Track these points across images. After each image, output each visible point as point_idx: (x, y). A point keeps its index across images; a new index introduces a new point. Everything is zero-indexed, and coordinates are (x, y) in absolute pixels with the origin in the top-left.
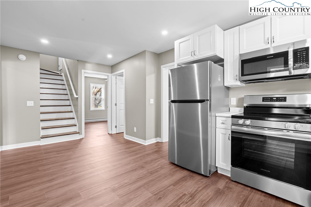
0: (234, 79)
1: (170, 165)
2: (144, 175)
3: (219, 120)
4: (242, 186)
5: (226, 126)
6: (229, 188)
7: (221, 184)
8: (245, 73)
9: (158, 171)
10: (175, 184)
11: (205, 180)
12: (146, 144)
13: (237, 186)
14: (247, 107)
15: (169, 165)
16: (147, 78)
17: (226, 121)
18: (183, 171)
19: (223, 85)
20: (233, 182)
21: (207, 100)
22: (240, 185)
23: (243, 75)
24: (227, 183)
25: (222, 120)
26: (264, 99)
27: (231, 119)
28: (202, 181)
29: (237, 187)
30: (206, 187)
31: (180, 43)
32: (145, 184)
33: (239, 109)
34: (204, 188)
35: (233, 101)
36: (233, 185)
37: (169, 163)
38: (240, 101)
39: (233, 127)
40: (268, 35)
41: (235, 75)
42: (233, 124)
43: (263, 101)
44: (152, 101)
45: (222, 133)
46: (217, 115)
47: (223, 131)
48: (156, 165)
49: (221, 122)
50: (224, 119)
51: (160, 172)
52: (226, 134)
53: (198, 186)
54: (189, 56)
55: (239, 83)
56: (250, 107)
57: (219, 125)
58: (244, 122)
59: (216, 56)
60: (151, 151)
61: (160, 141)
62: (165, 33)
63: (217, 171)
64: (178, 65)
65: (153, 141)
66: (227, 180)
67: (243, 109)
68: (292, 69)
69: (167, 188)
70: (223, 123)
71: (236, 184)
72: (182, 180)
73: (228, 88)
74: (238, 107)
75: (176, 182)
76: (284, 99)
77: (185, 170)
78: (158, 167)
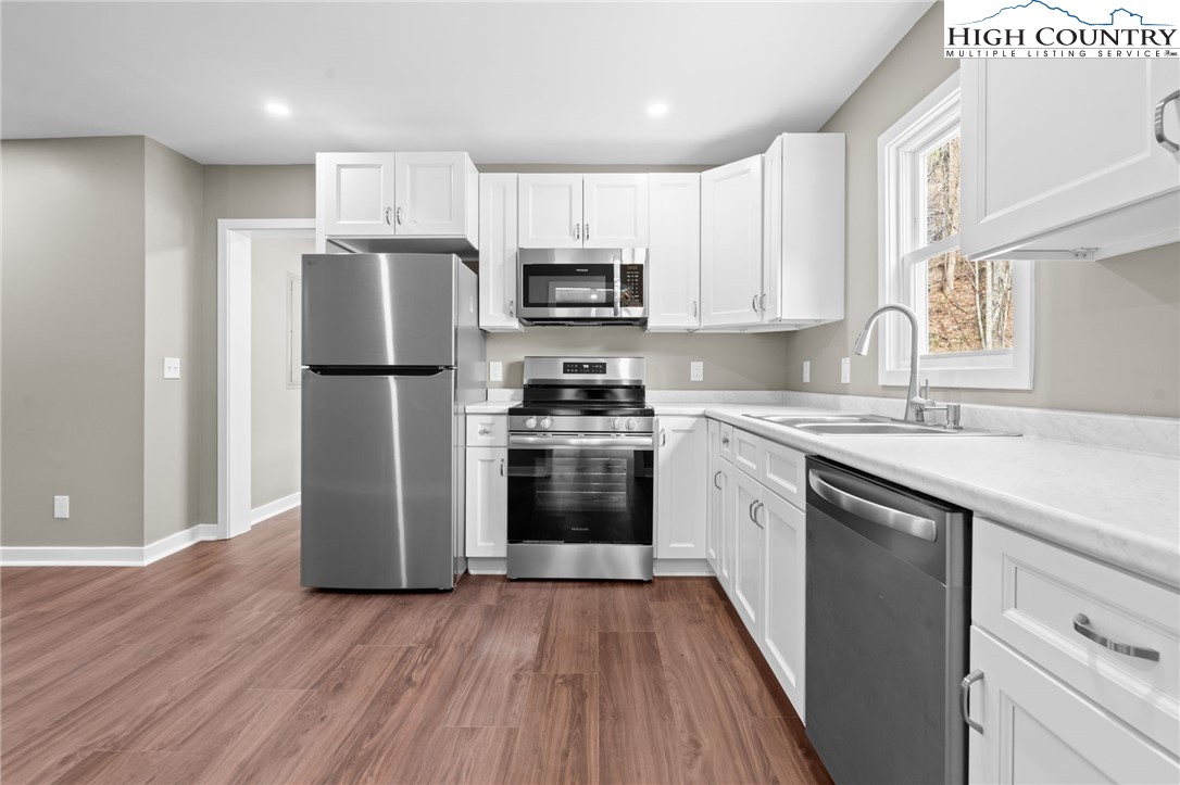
0: (504, 312)
1: (313, 600)
2: (230, 655)
3: (475, 425)
4: (535, 584)
5: (493, 438)
6: (509, 597)
7: (490, 596)
8: (531, 301)
9: (276, 628)
10: (366, 636)
11: (445, 602)
12: (146, 563)
13: (524, 587)
14: (530, 386)
15: (307, 600)
16: (151, 262)
17: (492, 424)
18: (369, 601)
19: (476, 324)
20: (513, 584)
21: (449, 367)
22: (529, 584)
23: (527, 304)
24: (500, 589)
25: (482, 424)
26: (568, 368)
27: (504, 419)
28: (439, 604)
29: (526, 590)
30: (457, 612)
31: (340, 166)
32: (252, 676)
33: (509, 392)
34: (451, 618)
35: (497, 371)
36: (514, 589)
37: (304, 595)
38: (515, 370)
39: (513, 438)
40: (577, 220)
41: (508, 303)
42: (512, 432)
43: (565, 372)
44: (174, 368)
45: (482, 461)
46: (469, 409)
47: (486, 454)
48: (255, 613)
49: (480, 428)
50: (489, 419)
51: (289, 627)
52: (492, 461)
53: (435, 620)
54: (379, 220)
55: (515, 324)
56: (536, 386)
57: (474, 437)
58: (538, 424)
59: (465, 240)
60: (192, 579)
61: (213, 538)
62: (277, 109)
63: (467, 571)
64: (329, 240)
65: (180, 541)
66: (499, 584)
67: (521, 392)
68: (619, 305)
69: (345, 655)
70: (485, 432)
71: (521, 584)
72: (381, 622)
73: (485, 333)
74: (507, 386)
75: (365, 632)
76: (601, 368)
77: (374, 596)
78: (270, 618)
